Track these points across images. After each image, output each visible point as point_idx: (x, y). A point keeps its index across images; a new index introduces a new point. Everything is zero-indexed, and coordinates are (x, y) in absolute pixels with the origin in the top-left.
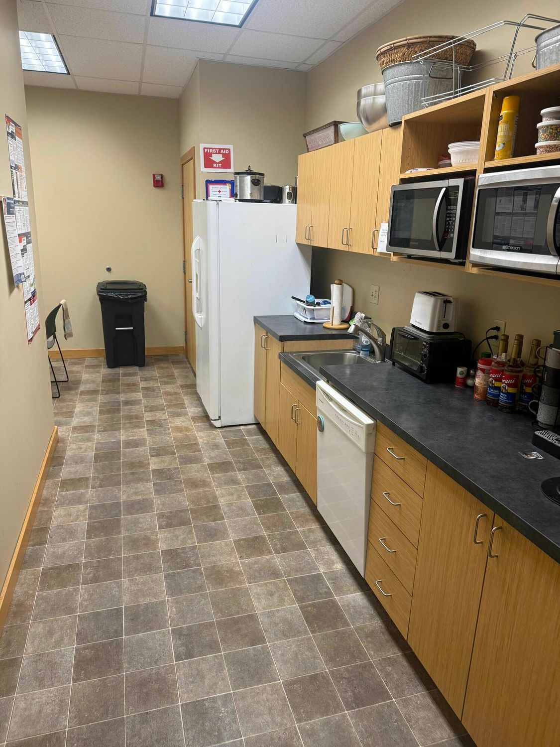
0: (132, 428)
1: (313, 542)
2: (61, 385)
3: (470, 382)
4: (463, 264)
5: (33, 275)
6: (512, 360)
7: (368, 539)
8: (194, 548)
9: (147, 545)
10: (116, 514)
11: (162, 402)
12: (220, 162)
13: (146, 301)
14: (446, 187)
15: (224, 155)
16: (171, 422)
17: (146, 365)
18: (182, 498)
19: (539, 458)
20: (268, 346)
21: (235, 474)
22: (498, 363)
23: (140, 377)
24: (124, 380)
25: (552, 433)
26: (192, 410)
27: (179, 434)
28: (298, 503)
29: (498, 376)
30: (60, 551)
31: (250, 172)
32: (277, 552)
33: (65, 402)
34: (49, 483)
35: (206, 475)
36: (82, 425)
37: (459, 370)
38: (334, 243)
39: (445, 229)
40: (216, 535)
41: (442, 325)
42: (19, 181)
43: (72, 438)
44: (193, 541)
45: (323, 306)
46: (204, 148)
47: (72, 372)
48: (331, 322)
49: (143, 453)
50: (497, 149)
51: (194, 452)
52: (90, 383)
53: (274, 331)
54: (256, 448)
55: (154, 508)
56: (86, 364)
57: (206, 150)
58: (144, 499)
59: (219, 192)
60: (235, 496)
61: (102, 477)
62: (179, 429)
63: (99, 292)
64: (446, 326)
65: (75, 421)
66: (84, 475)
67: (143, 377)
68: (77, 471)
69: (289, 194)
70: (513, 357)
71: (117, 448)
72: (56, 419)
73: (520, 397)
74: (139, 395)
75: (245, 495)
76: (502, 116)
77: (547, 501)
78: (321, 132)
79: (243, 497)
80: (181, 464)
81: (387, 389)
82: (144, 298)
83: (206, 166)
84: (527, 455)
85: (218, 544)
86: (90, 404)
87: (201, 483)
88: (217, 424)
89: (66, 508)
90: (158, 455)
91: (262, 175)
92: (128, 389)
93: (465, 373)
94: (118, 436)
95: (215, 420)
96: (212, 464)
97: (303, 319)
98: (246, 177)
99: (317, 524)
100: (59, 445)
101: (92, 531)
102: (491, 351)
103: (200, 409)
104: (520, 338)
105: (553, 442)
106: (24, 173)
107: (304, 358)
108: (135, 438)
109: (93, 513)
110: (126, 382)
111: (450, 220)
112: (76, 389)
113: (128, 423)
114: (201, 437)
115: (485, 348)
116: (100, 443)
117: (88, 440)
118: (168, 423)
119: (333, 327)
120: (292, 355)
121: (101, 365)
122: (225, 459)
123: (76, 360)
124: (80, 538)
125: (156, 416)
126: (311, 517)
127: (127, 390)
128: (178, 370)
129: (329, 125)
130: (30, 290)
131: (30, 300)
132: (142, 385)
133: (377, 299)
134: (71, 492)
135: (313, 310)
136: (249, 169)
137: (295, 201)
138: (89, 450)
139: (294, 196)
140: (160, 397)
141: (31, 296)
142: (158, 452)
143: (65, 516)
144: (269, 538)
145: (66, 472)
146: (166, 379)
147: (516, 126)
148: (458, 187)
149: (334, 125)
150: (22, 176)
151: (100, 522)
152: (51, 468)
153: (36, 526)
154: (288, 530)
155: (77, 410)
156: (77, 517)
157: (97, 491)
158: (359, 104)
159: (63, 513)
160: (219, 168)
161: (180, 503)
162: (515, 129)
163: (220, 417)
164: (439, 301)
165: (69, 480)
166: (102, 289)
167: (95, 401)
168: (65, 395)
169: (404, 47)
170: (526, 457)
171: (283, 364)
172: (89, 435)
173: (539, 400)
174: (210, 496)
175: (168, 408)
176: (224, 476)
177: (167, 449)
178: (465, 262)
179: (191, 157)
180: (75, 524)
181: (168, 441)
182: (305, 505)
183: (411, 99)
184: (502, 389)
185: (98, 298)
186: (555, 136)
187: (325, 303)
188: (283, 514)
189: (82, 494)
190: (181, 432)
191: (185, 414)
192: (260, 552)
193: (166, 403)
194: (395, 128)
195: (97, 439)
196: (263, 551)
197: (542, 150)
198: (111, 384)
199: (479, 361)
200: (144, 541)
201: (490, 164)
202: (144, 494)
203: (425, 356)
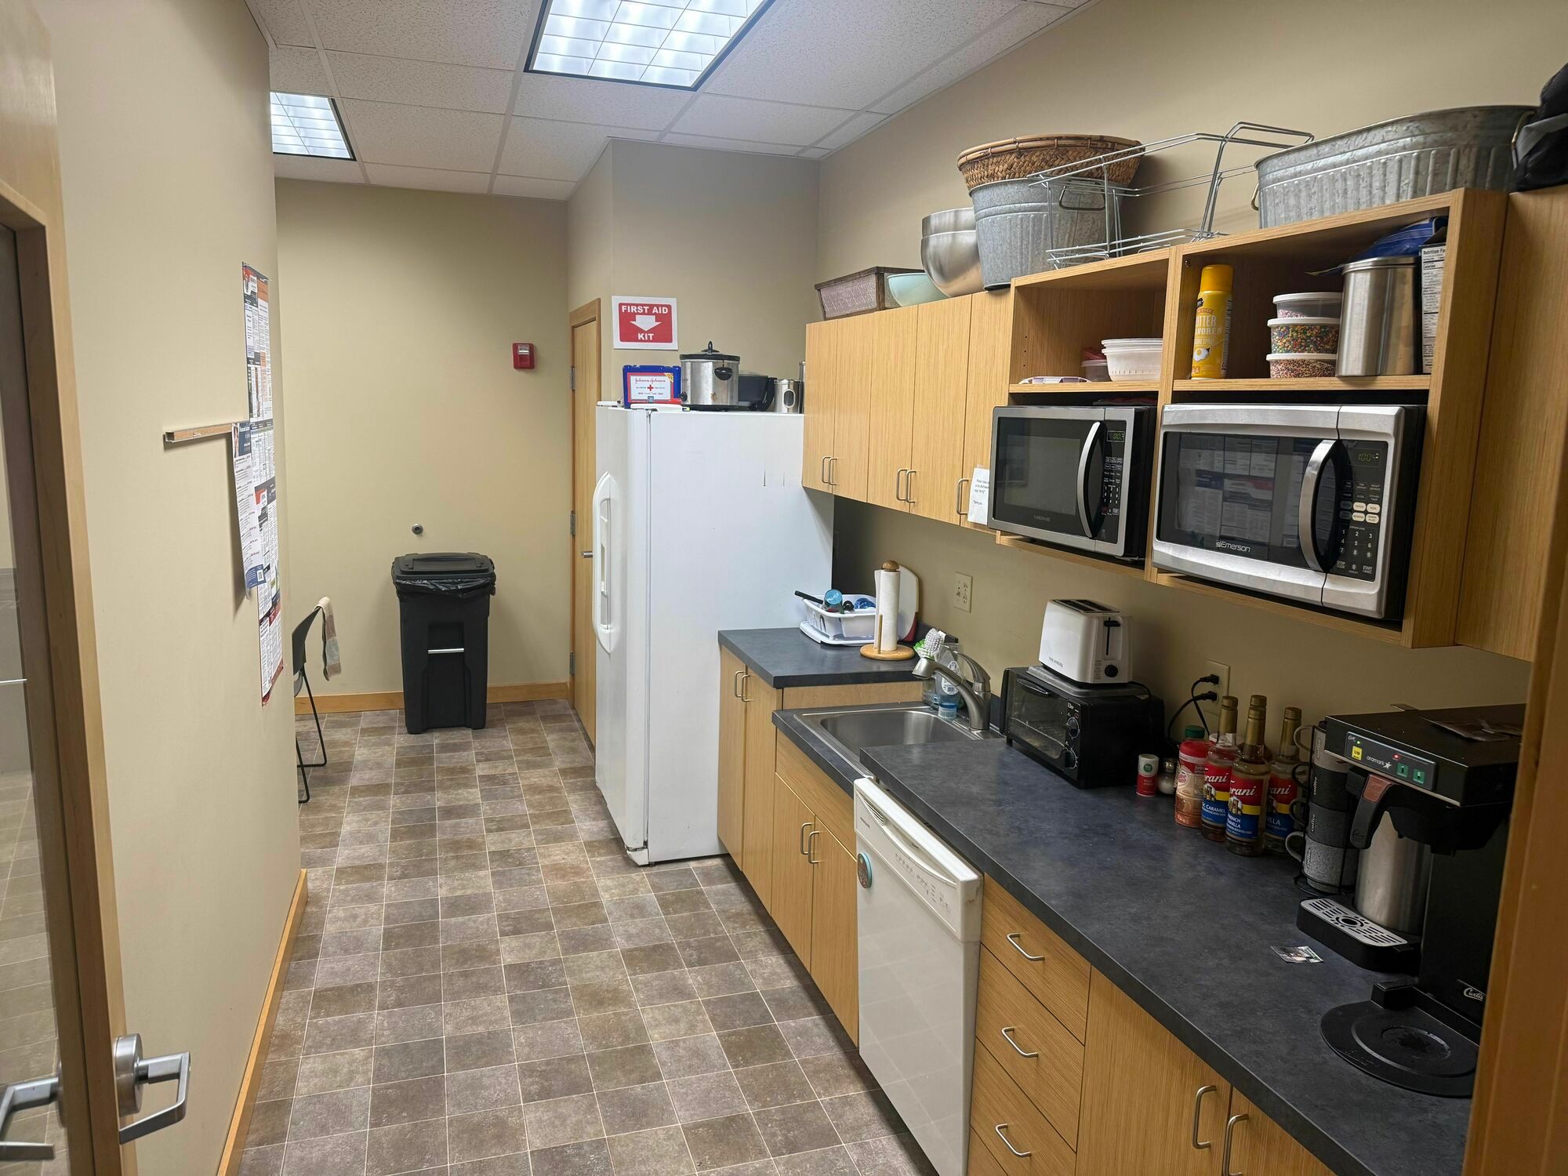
0: (461, 869)
1: (853, 1128)
2: (311, 773)
3: (1165, 786)
4: (1140, 565)
5: (276, 563)
6: (1246, 749)
7: (970, 1126)
8: (599, 1145)
9: (500, 1139)
10: (433, 1067)
11: (523, 808)
12: (650, 331)
13: (493, 594)
14: (1100, 421)
15: (659, 317)
16: (543, 856)
17: (487, 725)
18: (570, 1030)
19: (1312, 960)
20: (749, 695)
21: (681, 973)
22: (1218, 752)
23: (477, 754)
24: (443, 760)
25: (1336, 906)
26: (587, 827)
27: (559, 882)
28: (817, 1039)
29: (1221, 779)
30: (316, 1154)
31: (711, 354)
32: (776, 1152)
33: (319, 811)
34: (289, 996)
35: (620, 977)
36: (357, 863)
37: (1143, 761)
38: (879, 494)
39: (1102, 498)
40: (646, 1116)
41: (1103, 668)
42: (260, 384)
43: (337, 894)
44: (598, 1128)
45: (859, 612)
46: (621, 305)
47: (334, 744)
48: (876, 644)
49: (485, 927)
50: (1196, 357)
51: (593, 923)
52: (370, 769)
53: (762, 665)
54: (724, 911)
55: (511, 1054)
56: (363, 725)
57: (623, 307)
58: (489, 1033)
59: (650, 388)
60: (683, 1025)
61: (402, 984)
62: (558, 871)
63: (398, 578)
64: (1112, 671)
65: (343, 856)
66: (364, 978)
67: (482, 754)
68: (348, 969)
69: (788, 395)
70: (1249, 742)
71: (431, 917)
72: (302, 850)
73: (1267, 822)
74: (474, 795)
75: (704, 1021)
76: (1201, 299)
77: (1333, 1059)
78: (850, 284)
79: (700, 1026)
80: (566, 951)
81: (999, 803)
82: (489, 587)
83: (623, 338)
84: (1288, 953)
85: (652, 1135)
86: (373, 816)
87: (610, 996)
88: (641, 858)
89: (326, 1056)
90: (516, 932)
91: (736, 359)
92: (451, 780)
93: (1155, 767)
94: (433, 890)
95: (636, 850)
96: (631, 950)
97: (820, 638)
98: (705, 364)
99: (859, 1086)
100: (309, 909)
101: (383, 1107)
102: (1205, 726)
103: (602, 824)
104: (1260, 704)
105: (1339, 926)
106: (269, 366)
107: (824, 723)
108: (469, 892)
109: (384, 1066)
110: (446, 765)
111: (1111, 483)
112: (342, 781)
113: (454, 858)
114: (607, 889)
115: (1190, 718)
116: (395, 905)
117: (371, 897)
118: (535, 858)
119: (882, 656)
120: (800, 716)
121: (394, 728)
122: (659, 939)
123: (342, 718)
124: (357, 1125)
125: (510, 840)
126: (846, 1071)
127: (449, 783)
128: (554, 736)
129: (867, 272)
130: (270, 594)
131: (268, 615)
132: (481, 770)
133: (968, 602)
134: (337, 1018)
135: (840, 619)
136: (710, 349)
137: (800, 409)
138: (372, 922)
139: (797, 399)
140: (518, 796)
141: (271, 605)
142: (519, 924)
143: (324, 1073)
144: (759, 1120)
145: (325, 972)
146: (529, 757)
147: (1229, 318)
148: (1124, 423)
149: (876, 274)
150: (264, 374)
151: (399, 1086)
152: (293, 964)
153: (262, 1098)
154: (798, 1102)
155: (345, 829)
156: (351, 1075)
157: (390, 1015)
158: (925, 244)
159: (319, 1067)
160: (649, 341)
161: (566, 1041)
162: (1227, 324)
163: (646, 843)
164: (1095, 622)
165: (331, 989)
166: (404, 572)
167: (383, 808)
168: (321, 798)
169: (1011, 154)
170: (1285, 956)
171: (781, 735)
172: (372, 887)
173: (1305, 833)
174: (630, 1026)
175: (536, 823)
176: (656, 978)
177: (537, 916)
178: (1144, 561)
179: (592, 314)
180: (348, 1092)
181: (537, 899)
182: (831, 1043)
183: (1027, 245)
184: (1230, 807)
185: (394, 589)
186: (1303, 344)
187: (864, 604)
188: (785, 1066)
189: (359, 1021)
190: (563, 877)
191: (573, 836)
192: (741, 1153)
193: (531, 812)
194: (997, 295)
195: (389, 897)
196: (747, 1150)
197: (1280, 367)
198: (414, 769)
199: (1183, 747)
200: (493, 1131)
201: (1182, 385)
202: (491, 1023)
203: (1074, 732)
